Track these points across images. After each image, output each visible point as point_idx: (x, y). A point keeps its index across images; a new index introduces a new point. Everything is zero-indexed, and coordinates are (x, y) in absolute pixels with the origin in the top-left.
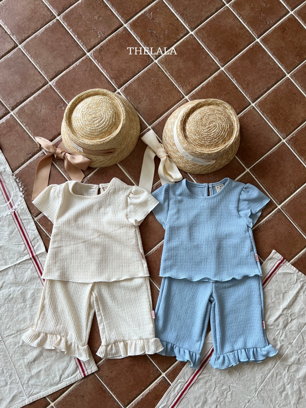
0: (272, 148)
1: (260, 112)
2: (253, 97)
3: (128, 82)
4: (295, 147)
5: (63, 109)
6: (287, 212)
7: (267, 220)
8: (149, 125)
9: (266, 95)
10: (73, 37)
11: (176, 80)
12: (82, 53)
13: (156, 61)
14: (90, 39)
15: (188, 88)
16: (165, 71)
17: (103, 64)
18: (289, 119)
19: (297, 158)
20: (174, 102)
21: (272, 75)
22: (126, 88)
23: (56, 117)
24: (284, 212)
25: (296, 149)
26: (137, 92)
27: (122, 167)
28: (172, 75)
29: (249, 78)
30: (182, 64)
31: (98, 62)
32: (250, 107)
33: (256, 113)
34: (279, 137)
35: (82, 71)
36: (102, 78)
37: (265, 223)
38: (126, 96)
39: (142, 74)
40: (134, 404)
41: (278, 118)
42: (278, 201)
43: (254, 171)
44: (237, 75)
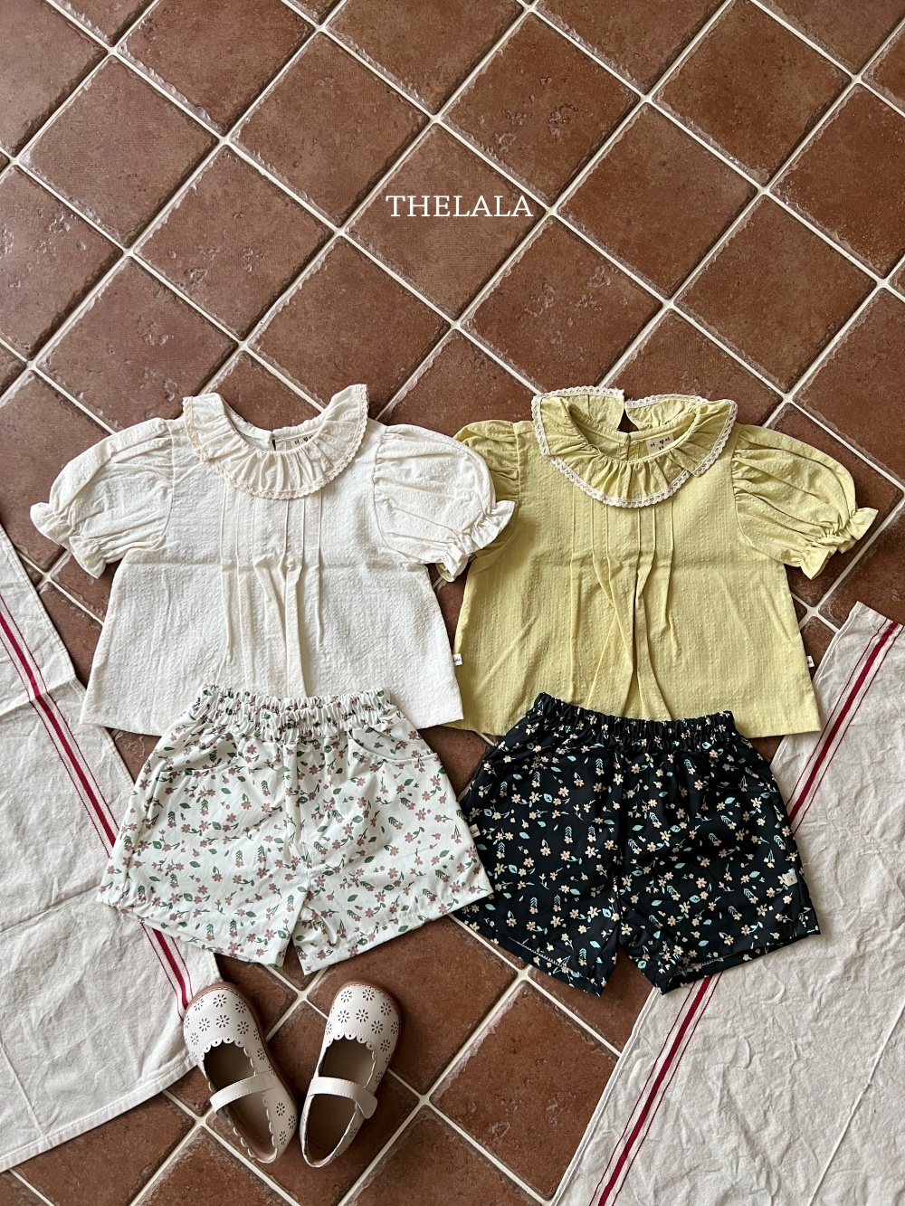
0: (731, 223)
1: (674, 116)
2: (641, 75)
3: (248, 108)
4: (802, 205)
5: (68, 229)
6: (817, 407)
8: (337, 226)
9: (682, 62)
10: (59, 13)
11: (393, 74)
12: (94, 53)
13: (323, 28)
14: (111, 7)
15: (437, 89)
16: (357, 51)
17: (162, 69)
18: (769, 121)
19: (818, 237)
20: (399, 142)
22: (245, 128)
23: (53, 260)
24: (807, 411)
25: (810, 208)
26: (281, 135)
27: (277, 369)
28: (378, 58)
29: (618, 20)
30: (403, 20)
31: (148, 68)
32: (639, 110)
33: (662, 123)
34: (749, 182)
35: (102, 105)
36: (169, 113)
38: (252, 151)
39: (287, 76)
40: (450, 1079)
41: (734, 124)
42: (780, 382)
43: (688, 301)
44: (581, 19)
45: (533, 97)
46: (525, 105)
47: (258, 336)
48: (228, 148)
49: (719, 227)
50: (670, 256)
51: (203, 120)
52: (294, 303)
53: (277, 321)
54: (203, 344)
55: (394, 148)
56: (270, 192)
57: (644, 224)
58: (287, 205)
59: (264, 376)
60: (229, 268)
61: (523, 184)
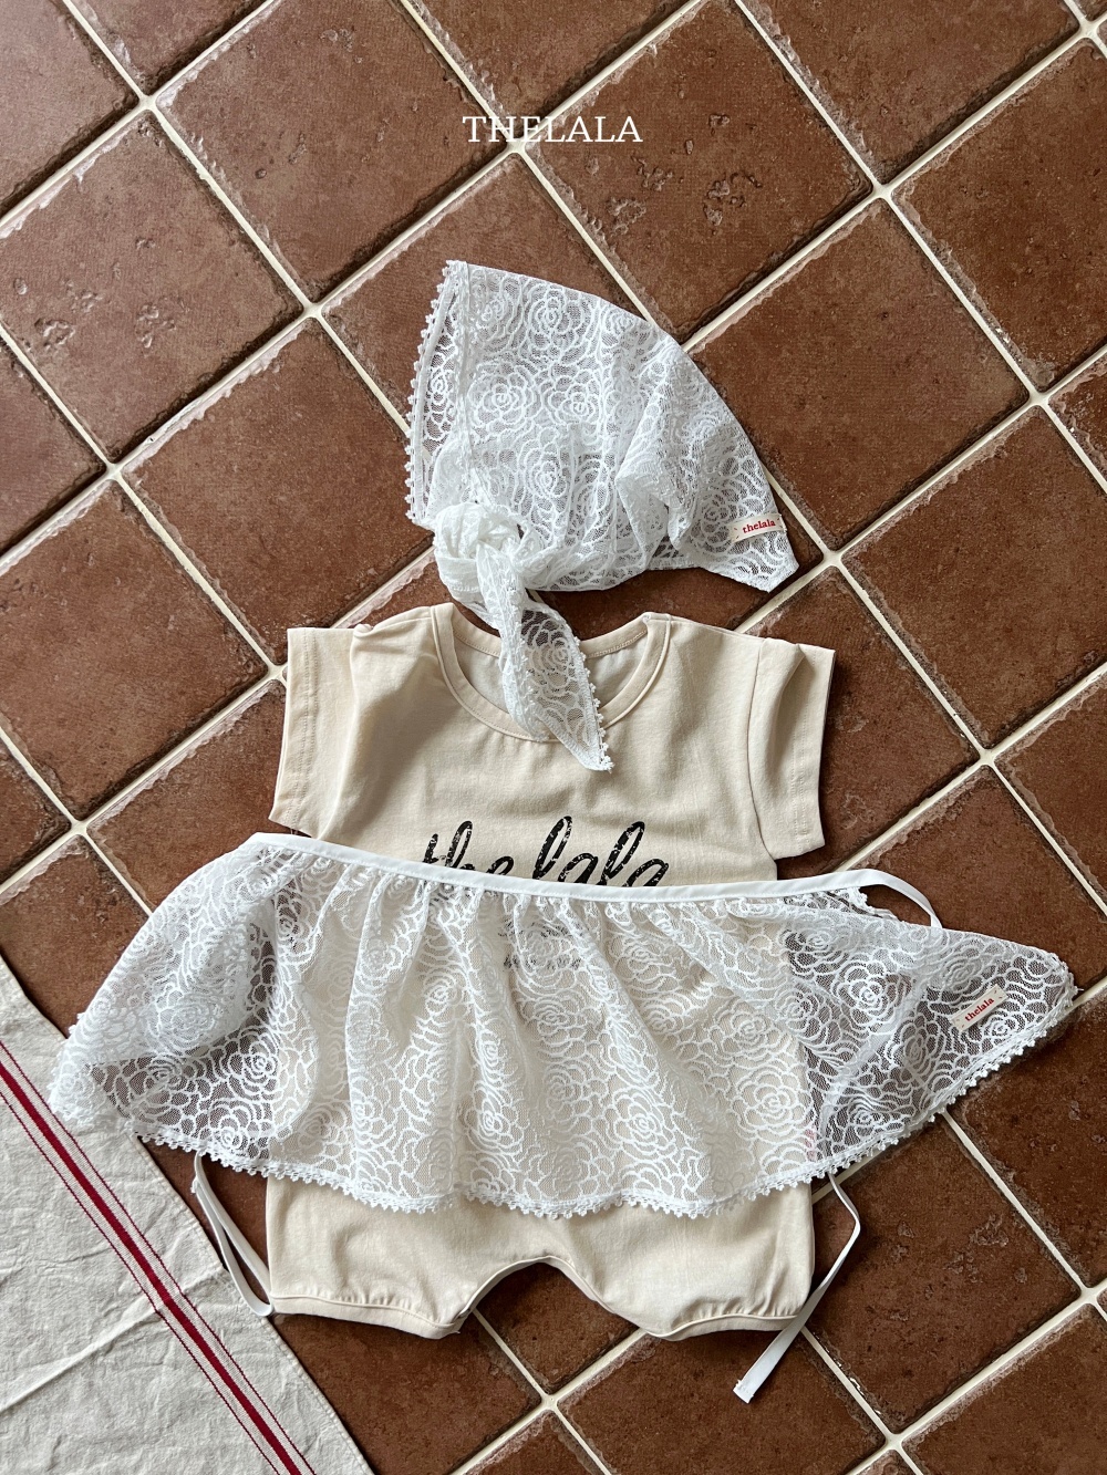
0: (971, 443)
1: (922, 233)
2: (884, 147)
3: (199, 54)
4: (1097, 440)
6: (1029, 783)
7: (921, 824)
8: (311, 300)
9: (960, 139)
11: (461, 47)
15: (529, 93)
18: (1080, 280)
20: (445, 173)
21: (1002, 26)
22: (187, 87)
24: (1014, 786)
26: (244, 115)
27: (162, 524)
28: (440, 13)
29: (869, 38)
32: (866, 209)
33: (897, 243)
34: (1016, 378)
37: (905, 839)
38: (190, 133)
39: (276, 13)
41: (1020, 271)
42: (982, 729)
43: (865, 563)
44: (805, 20)
45: (690, 146)
46: (674, 157)
47: (142, 459)
48: (151, 118)
49: (949, 447)
50: (855, 478)
51: (117, 56)
52: (212, 418)
53: (177, 445)
54: (45, 456)
55: (436, 184)
56: (208, 216)
57: (825, 413)
58: (233, 243)
59: (138, 533)
60: (114, 333)
61: (639, 296)
